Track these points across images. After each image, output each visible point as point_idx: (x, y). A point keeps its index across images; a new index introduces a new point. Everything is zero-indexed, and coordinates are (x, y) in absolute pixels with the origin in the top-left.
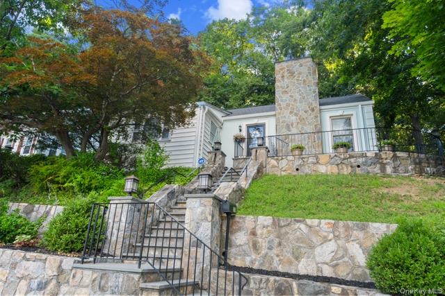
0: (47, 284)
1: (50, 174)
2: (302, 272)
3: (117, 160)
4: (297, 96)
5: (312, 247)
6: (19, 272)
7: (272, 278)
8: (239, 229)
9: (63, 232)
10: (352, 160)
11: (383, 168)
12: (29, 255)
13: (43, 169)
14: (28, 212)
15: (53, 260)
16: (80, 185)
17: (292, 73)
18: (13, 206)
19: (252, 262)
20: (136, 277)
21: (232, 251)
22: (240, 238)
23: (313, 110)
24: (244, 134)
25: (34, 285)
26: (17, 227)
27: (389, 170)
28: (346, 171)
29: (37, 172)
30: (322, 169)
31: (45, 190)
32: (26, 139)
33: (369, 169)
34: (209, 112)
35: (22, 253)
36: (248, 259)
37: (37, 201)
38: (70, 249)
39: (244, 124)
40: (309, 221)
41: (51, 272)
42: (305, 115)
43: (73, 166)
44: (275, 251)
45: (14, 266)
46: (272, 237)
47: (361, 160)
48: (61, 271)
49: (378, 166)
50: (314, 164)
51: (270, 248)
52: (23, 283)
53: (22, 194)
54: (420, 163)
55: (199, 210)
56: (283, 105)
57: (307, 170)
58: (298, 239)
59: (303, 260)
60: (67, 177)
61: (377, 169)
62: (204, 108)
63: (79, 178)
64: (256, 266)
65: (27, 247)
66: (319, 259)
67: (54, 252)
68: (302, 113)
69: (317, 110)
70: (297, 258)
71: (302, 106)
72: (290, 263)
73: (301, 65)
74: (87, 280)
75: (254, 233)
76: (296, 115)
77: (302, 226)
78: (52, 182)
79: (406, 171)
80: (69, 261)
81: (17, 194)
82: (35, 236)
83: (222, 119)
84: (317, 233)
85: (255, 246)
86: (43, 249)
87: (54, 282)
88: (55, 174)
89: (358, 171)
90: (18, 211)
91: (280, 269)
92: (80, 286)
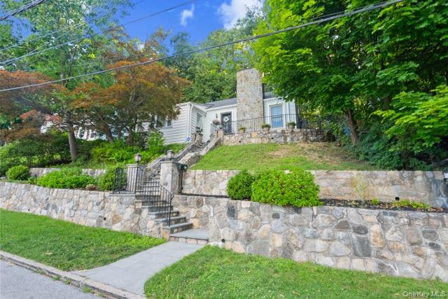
0: (100, 203)
1: (102, 153)
2: (214, 194)
3: (138, 142)
4: (249, 93)
5: (218, 183)
6: (88, 199)
7: (196, 197)
8: (189, 177)
9: (106, 181)
10: (269, 135)
11: (285, 139)
12: (91, 192)
13: (98, 150)
14: (93, 173)
15: (101, 194)
16: (118, 158)
17: (247, 78)
18: (84, 171)
19: (193, 191)
20: (134, 198)
21: (185, 187)
22: (188, 181)
23: (259, 102)
24: (219, 119)
25: (95, 203)
26: (87, 181)
27: (288, 139)
28: (266, 141)
29: (95, 152)
30: (253, 141)
31: (99, 161)
32: (90, 130)
33: (278, 139)
34: (194, 107)
35: (89, 191)
36: (192, 190)
37: (97, 168)
38: (109, 189)
39: (219, 113)
40: (218, 171)
41: (101, 198)
42: (254, 106)
43: (114, 148)
44: (203, 186)
45: (86, 197)
46: (202, 179)
47: (274, 135)
48: (105, 197)
49: (283, 138)
50: (249, 138)
51: (201, 184)
52: (91, 203)
53: (90, 164)
54: (307, 135)
55: (166, 169)
56: (241, 100)
57: (245, 142)
58: (212, 180)
59: (214, 189)
60: (110, 154)
61: (282, 140)
62: (191, 106)
63: (116, 154)
64: (194, 193)
65: (91, 189)
66: (220, 188)
67: (103, 191)
68: (252, 105)
69: (261, 102)
70: (212, 188)
71: (253, 100)
72: (209, 191)
73: (252, 73)
74: (115, 201)
75: (194, 178)
76: (249, 106)
77: (215, 174)
78: (103, 157)
79: (298, 140)
80: (107, 194)
81: (87, 164)
82: (96, 184)
83: (205, 111)
84: (220, 176)
85: (195, 184)
86: (99, 190)
87: (103, 202)
88: (104, 153)
89: (272, 141)
90: (87, 173)
91: (205, 194)
92: (113, 203)
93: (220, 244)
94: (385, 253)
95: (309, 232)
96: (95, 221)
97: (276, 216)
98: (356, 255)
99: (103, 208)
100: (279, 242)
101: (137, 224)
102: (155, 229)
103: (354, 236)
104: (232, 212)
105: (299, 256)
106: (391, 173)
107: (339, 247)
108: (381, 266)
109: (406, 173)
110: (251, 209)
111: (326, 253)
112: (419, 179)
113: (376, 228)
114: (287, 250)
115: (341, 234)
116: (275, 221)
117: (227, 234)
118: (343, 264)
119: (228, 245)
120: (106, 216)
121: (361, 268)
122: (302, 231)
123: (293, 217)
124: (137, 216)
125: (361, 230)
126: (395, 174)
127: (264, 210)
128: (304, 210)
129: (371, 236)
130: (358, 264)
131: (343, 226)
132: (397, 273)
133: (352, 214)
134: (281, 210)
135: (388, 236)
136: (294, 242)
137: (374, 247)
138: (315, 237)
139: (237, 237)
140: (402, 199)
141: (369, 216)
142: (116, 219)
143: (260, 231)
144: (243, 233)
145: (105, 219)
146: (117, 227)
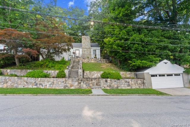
2: (93, 78)
7: (90, 79)
11: (101, 62)
21: (84, 76)
22: (85, 74)
25: (62, 82)
28: (96, 62)
30: (92, 62)
36: (86, 77)
41: (64, 80)
45: (57, 80)
46: (89, 74)
47: (98, 60)
48: (66, 80)
50: (91, 60)
52: (60, 82)
57: (90, 62)
59: (93, 76)
66: (95, 76)
69: (90, 48)
73: (87, 37)
75: (87, 73)
77: (93, 72)
79: (104, 62)
84: (95, 73)
85: (87, 75)
89: (98, 62)
92: (69, 81)
93: (104, 88)
94: (132, 86)
95: (121, 83)
96: (63, 87)
97: (115, 81)
98: (128, 86)
99: (65, 83)
100: (116, 86)
101: (80, 86)
102: (86, 87)
103: (128, 83)
104: (106, 81)
105: (119, 88)
106: (129, 72)
107: (126, 86)
108: (131, 87)
109: (131, 72)
110: (110, 80)
111: (124, 87)
112: (133, 73)
113: (131, 82)
114: (117, 87)
115: (126, 83)
116: (115, 82)
117: (105, 86)
118: (126, 88)
119: (106, 88)
120: (67, 85)
121: (129, 88)
122: (120, 84)
123: (118, 81)
124: (80, 84)
125: (129, 82)
126: (130, 72)
127: (113, 80)
128: (120, 80)
129: (130, 83)
130: (128, 88)
131: (126, 82)
132: (133, 88)
133: (127, 80)
134: (116, 80)
135: (132, 83)
136: (119, 85)
137: (130, 85)
138: (122, 84)
139: (108, 86)
140: (131, 77)
141: (130, 80)
142: (71, 86)
143: (112, 84)
144: (109, 85)
145: (67, 86)
146: (72, 88)
